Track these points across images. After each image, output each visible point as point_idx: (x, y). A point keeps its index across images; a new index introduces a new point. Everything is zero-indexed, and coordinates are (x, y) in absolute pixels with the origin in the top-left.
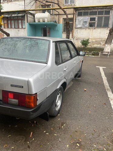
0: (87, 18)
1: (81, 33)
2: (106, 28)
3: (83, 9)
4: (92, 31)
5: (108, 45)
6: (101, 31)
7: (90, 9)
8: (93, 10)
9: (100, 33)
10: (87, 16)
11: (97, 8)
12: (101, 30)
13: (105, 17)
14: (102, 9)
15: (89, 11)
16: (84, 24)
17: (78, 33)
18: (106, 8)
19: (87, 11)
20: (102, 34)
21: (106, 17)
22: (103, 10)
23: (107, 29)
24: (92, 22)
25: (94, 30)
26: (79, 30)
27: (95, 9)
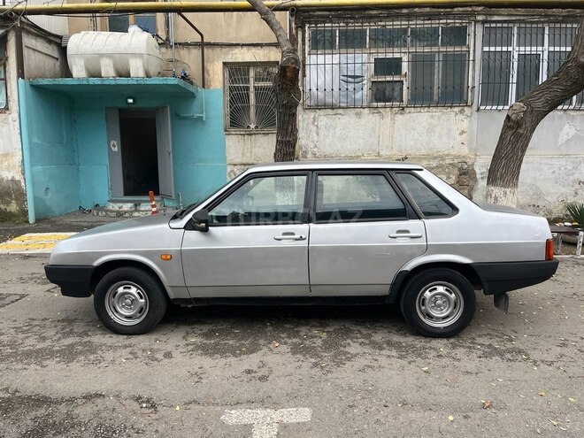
0: (362, 61)
1: (338, 132)
2: (456, 109)
3: (340, 18)
4: (388, 120)
5: (508, 190)
6: (434, 122)
7: (371, 18)
8: (389, 24)
9: (431, 130)
10: (358, 51)
11: (405, 11)
12: (432, 117)
13: (446, 55)
14: (430, 17)
15: (369, 27)
16: (351, 87)
17: (322, 132)
18: (447, 16)
19: (358, 26)
20: (440, 137)
21: (454, 55)
22: (435, 23)
23: (462, 112)
24: (389, 78)
25: (399, 118)
26: (324, 118)
27: (398, 17)
